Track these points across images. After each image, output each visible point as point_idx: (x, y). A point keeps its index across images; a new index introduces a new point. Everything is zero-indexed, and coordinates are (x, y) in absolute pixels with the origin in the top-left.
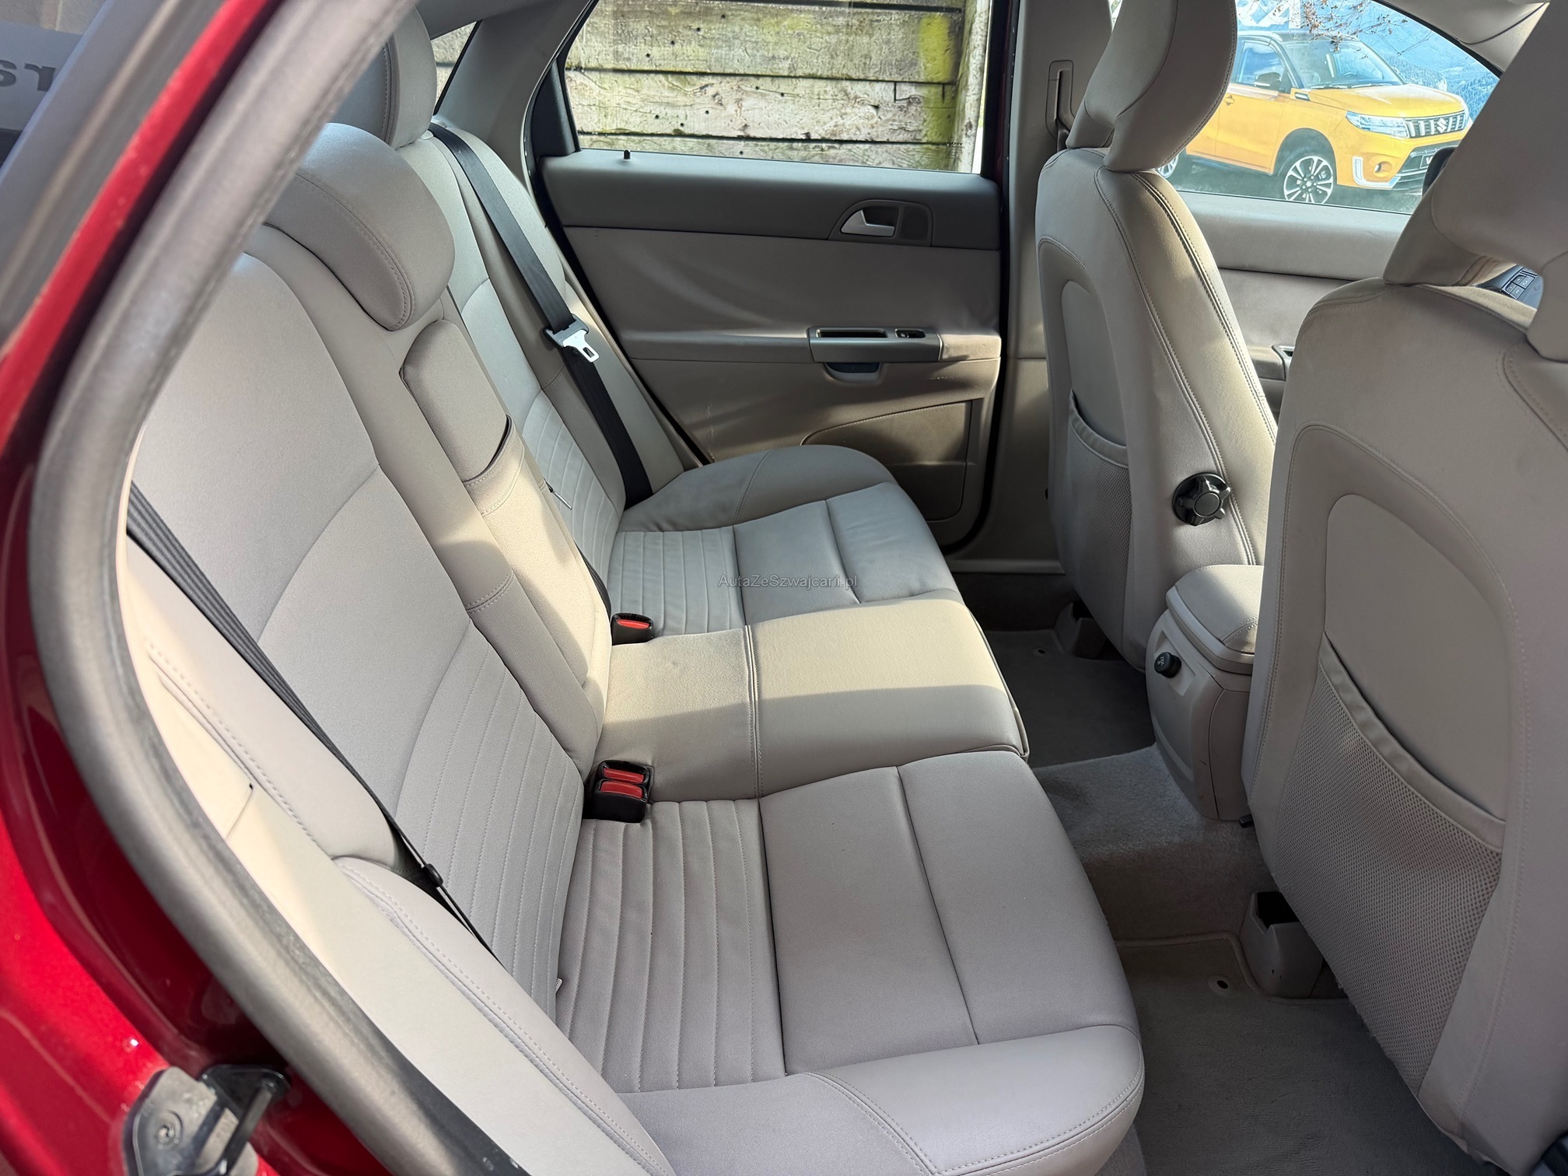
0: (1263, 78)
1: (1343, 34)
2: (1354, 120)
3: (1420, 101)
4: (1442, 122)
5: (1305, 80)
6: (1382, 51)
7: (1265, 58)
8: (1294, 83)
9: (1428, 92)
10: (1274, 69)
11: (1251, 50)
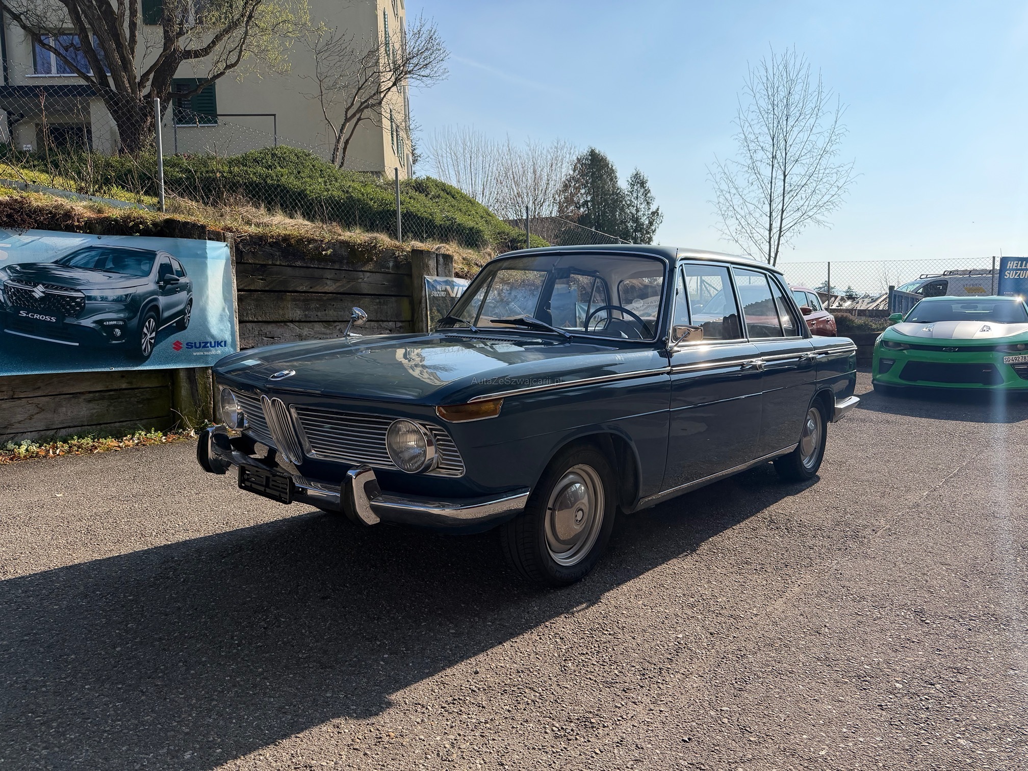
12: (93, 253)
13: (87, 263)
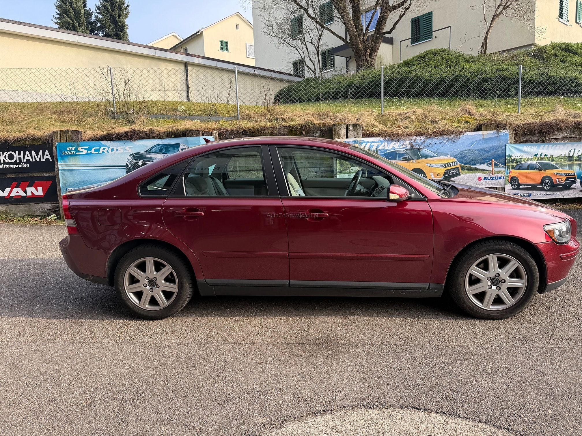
0: (403, 159)
1: (421, 148)
2: (428, 165)
3: (444, 160)
4: (451, 164)
5: (413, 157)
6: (432, 150)
7: (403, 155)
8: (411, 159)
9: (446, 157)
10: (405, 156)
11: (399, 153)
12: (159, 146)
13: (156, 151)
